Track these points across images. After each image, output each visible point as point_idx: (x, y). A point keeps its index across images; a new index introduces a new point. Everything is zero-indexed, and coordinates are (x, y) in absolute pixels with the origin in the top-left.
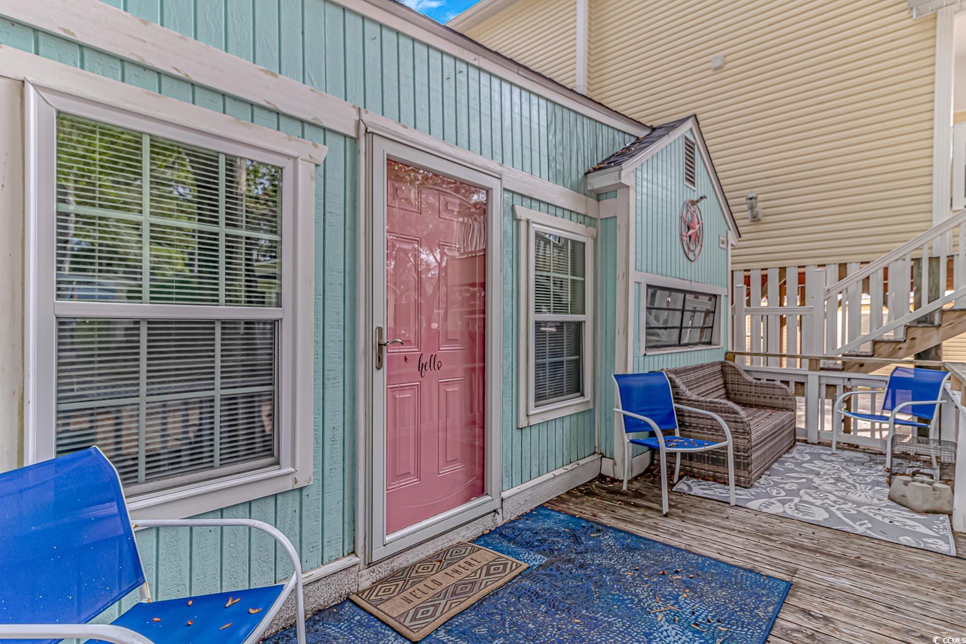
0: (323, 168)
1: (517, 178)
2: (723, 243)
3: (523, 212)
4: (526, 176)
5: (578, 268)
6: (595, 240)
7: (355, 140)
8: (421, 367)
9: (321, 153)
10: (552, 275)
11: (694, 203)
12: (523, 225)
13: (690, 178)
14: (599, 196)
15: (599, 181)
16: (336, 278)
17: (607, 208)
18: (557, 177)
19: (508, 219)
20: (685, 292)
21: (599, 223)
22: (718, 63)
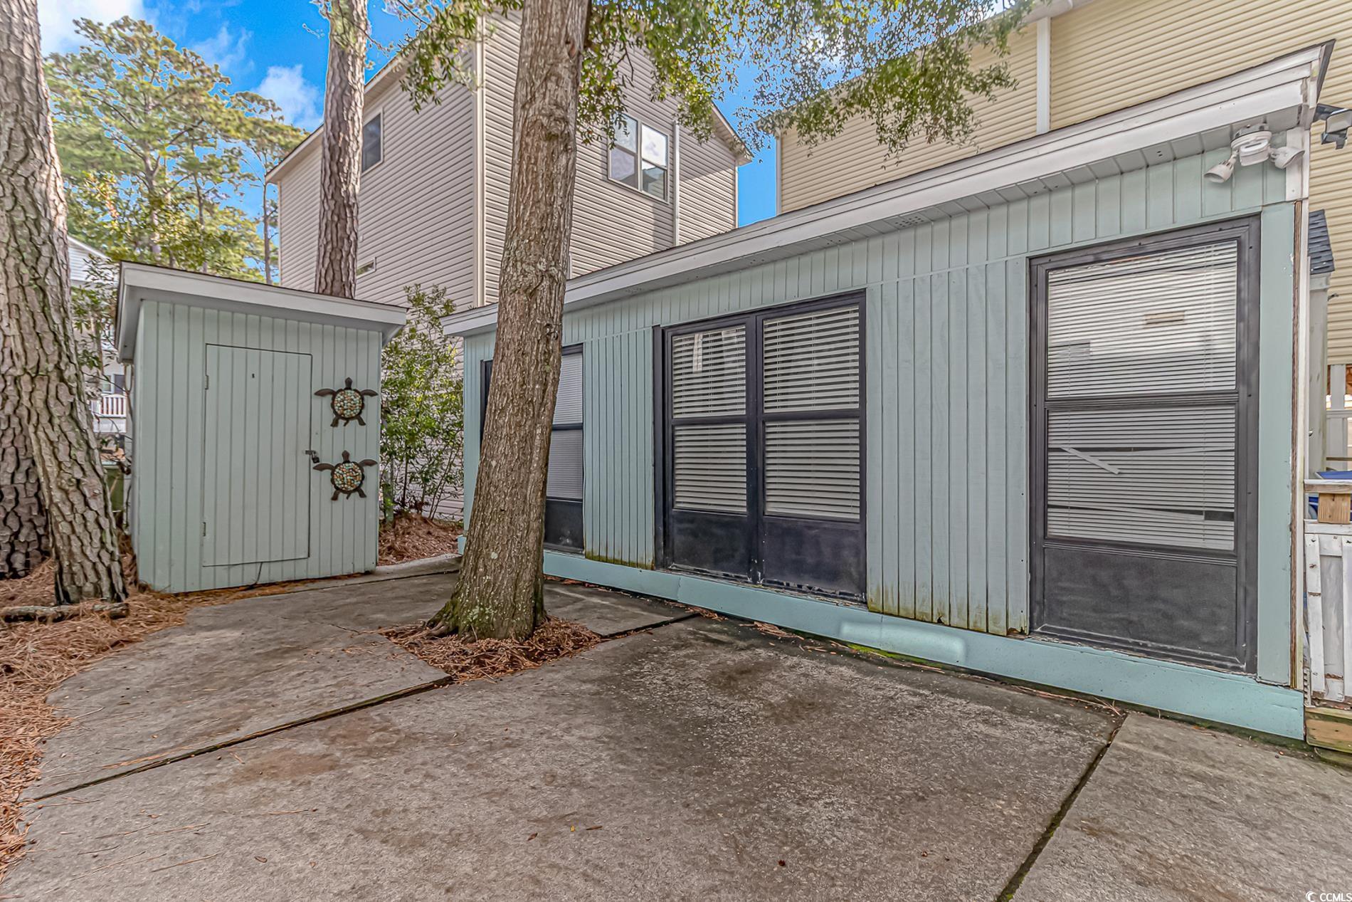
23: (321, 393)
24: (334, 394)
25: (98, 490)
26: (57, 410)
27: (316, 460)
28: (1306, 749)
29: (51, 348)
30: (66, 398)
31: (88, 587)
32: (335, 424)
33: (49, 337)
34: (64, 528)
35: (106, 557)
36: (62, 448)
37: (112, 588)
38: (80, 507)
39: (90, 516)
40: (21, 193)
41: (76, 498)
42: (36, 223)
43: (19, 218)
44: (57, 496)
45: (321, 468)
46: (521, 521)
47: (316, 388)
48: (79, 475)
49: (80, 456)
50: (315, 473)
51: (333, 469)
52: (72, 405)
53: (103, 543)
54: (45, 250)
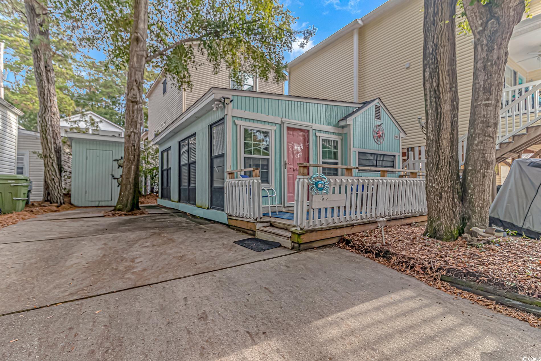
0: (275, 131)
1: (316, 126)
2: (397, 137)
3: (318, 134)
4: (319, 125)
5: (336, 147)
6: (342, 140)
7: (280, 124)
8: (294, 170)
9: (275, 128)
10: (327, 150)
11: (379, 126)
12: (318, 138)
13: (378, 117)
14: (343, 127)
15: (342, 123)
16: (278, 151)
17: (345, 130)
18: (329, 124)
19: (314, 137)
20: (377, 154)
21: (343, 135)
22: (407, 66)
23: (115, 160)
24: (118, 160)
25: (58, 181)
26: (49, 164)
27: (113, 176)
28: (228, 226)
29: (48, 151)
30: (51, 161)
31: (55, 201)
32: (119, 168)
33: (48, 149)
34: (51, 188)
35: (59, 195)
36: (50, 172)
37: (60, 202)
38: (54, 184)
39: (56, 186)
40: (44, 120)
41: (53, 182)
42: (46, 126)
43: (43, 125)
44: (49, 182)
45: (115, 179)
46: (129, 186)
47: (114, 159)
48: (53, 177)
49: (54, 173)
50: (113, 180)
51: (118, 179)
52: (52, 163)
53: (58, 192)
54: (48, 131)
